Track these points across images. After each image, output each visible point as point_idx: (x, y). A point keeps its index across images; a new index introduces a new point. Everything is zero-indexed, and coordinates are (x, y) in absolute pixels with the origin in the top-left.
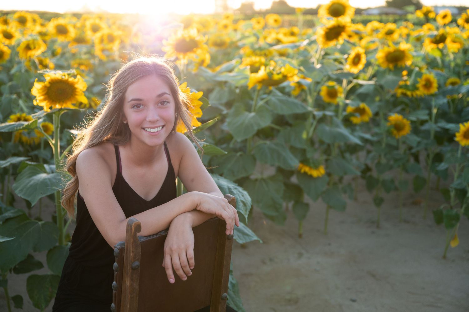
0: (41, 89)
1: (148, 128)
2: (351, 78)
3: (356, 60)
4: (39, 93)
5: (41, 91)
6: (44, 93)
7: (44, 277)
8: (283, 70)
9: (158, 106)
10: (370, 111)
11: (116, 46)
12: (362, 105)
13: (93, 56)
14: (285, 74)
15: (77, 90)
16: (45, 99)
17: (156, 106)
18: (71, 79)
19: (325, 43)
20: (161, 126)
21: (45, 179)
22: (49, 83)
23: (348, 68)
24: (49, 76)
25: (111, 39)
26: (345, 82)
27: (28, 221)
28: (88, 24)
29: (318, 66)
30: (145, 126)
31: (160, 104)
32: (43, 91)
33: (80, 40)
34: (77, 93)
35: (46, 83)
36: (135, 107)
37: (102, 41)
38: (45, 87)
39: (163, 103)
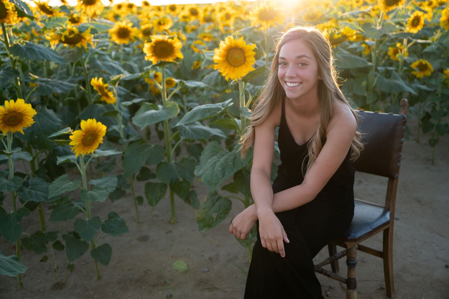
0: (150, 48)
1: (288, 82)
2: (410, 38)
3: (416, 22)
4: (148, 51)
5: (149, 49)
6: (152, 50)
7: (156, 184)
8: (342, 30)
10: (431, 67)
12: (424, 62)
14: (345, 33)
15: (175, 49)
16: (153, 56)
17: (296, 66)
18: (170, 40)
19: (386, 8)
20: (298, 82)
21: (153, 113)
22: (155, 43)
23: (408, 29)
24: (154, 38)
26: (405, 41)
27: (144, 144)
29: (378, 28)
31: (300, 65)
32: (151, 50)
34: (175, 51)
35: (152, 43)
36: (283, 64)
38: (152, 46)
39: (304, 64)
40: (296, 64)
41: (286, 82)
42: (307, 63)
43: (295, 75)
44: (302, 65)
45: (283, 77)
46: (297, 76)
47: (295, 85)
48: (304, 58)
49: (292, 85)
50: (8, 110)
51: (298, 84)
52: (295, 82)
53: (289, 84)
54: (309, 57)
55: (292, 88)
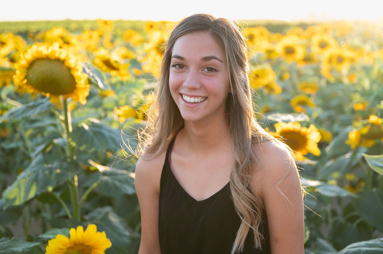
1: (185, 95)
9: (202, 72)
11: (344, 69)
13: (320, 77)
17: (200, 71)
20: (201, 97)
25: (340, 60)
28: (316, 40)
30: (182, 91)
31: (206, 70)
33: (307, 59)
36: (177, 66)
37: (330, 61)
39: (211, 69)
40: (201, 68)
41: (181, 95)
42: (217, 69)
43: (198, 86)
44: (208, 70)
45: (178, 87)
46: (201, 87)
47: (196, 100)
48: (214, 61)
49: (192, 100)
50: (74, 242)
51: (201, 99)
52: (198, 97)
53: (188, 99)
54: (221, 59)
55: (193, 105)
